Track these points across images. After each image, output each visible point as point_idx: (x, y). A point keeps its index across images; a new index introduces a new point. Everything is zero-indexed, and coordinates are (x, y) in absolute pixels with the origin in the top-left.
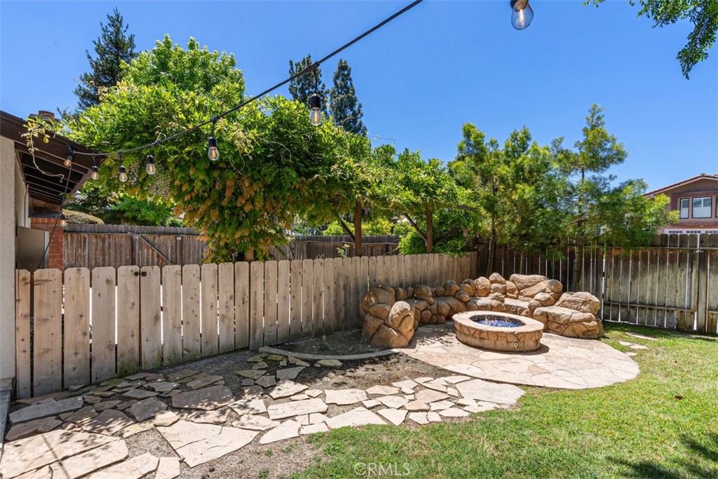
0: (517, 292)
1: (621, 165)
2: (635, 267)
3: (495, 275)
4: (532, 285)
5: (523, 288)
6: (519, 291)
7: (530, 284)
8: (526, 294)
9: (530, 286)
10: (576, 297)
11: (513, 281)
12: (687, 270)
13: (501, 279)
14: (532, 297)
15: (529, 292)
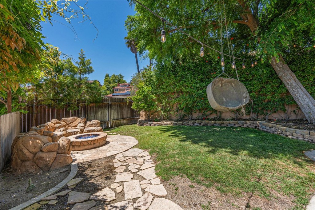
0: (67, 126)
1: (91, 74)
2: (96, 110)
3: (54, 120)
4: (74, 121)
5: (70, 124)
6: (68, 125)
7: (73, 121)
8: (72, 126)
9: (73, 122)
10: (94, 122)
11: (64, 121)
12: (108, 109)
13: (58, 121)
14: (76, 126)
15: (73, 124)
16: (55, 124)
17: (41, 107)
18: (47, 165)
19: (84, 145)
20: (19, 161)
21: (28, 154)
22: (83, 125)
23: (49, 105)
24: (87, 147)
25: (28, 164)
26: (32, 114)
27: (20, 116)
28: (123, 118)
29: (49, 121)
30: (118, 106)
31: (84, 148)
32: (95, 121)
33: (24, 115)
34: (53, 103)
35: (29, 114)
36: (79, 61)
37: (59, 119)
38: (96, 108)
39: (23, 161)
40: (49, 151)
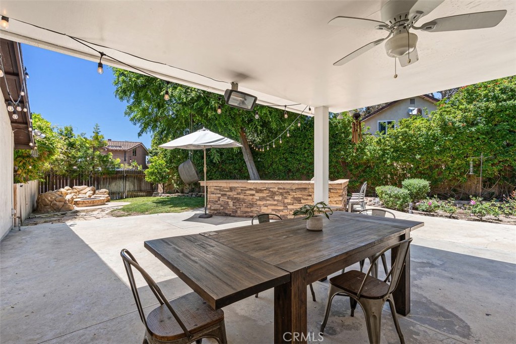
0: (78, 192)
3: (67, 187)
4: (84, 189)
5: (80, 191)
10: (102, 191)
12: (123, 181)
13: (70, 188)
14: (86, 193)
15: (83, 192)
16: (67, 190)
17: (56, 177)
18: (58, 208)
19: (86, 204)
20: (42, 205)
21: (48, 202)
22: (92, 192)
23: (64, 175)
24: (87, 205)
25: (47, 207)
26: (49, 183)
27: (39, 183)
28: (141, 191)
29: (63, 187)
30: (134, 178)
31: (86, 205)
32: (104, 190)
33: (42, 182)
34: (67, 173)
35: (46, 183)
36: (93, 135)
37: (71, 186)
38: (109, 179)
39: (45, 205)
40: (60, 201)
